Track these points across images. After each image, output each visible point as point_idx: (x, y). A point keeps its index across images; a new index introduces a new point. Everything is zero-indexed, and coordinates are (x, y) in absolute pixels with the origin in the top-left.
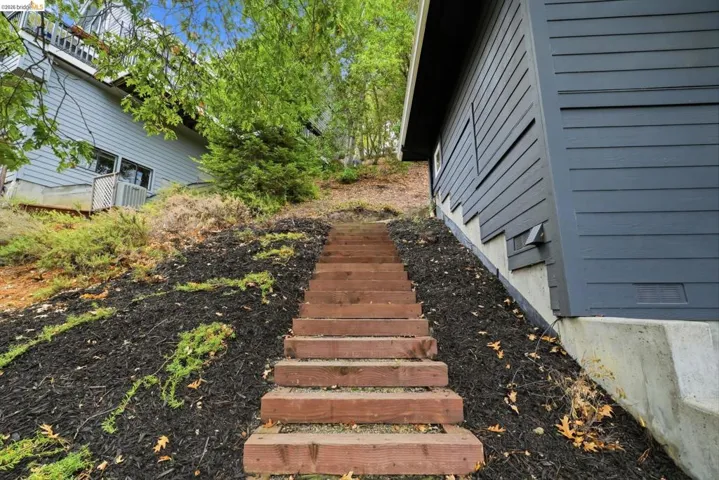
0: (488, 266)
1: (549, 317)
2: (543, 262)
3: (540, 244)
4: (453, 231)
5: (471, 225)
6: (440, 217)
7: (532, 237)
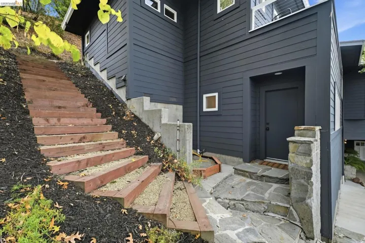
0: (109, 87)
1: (124, 99)
2: (125, 86)
3: (124, 80)
4: (94, 73)
5: (103, 72)
6: (87, 66)
7: (123, 78)
